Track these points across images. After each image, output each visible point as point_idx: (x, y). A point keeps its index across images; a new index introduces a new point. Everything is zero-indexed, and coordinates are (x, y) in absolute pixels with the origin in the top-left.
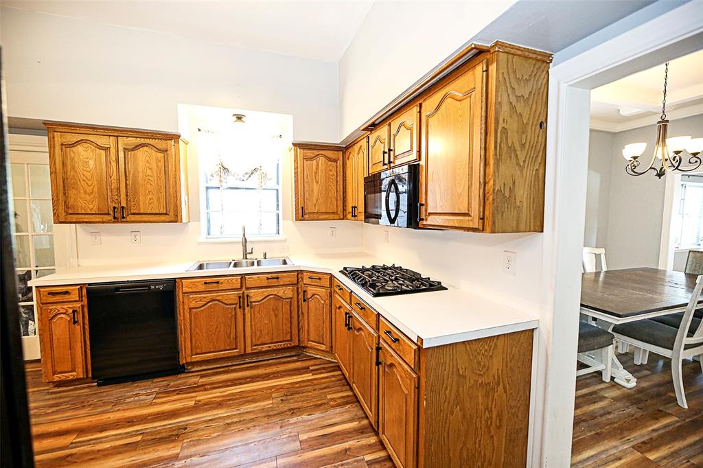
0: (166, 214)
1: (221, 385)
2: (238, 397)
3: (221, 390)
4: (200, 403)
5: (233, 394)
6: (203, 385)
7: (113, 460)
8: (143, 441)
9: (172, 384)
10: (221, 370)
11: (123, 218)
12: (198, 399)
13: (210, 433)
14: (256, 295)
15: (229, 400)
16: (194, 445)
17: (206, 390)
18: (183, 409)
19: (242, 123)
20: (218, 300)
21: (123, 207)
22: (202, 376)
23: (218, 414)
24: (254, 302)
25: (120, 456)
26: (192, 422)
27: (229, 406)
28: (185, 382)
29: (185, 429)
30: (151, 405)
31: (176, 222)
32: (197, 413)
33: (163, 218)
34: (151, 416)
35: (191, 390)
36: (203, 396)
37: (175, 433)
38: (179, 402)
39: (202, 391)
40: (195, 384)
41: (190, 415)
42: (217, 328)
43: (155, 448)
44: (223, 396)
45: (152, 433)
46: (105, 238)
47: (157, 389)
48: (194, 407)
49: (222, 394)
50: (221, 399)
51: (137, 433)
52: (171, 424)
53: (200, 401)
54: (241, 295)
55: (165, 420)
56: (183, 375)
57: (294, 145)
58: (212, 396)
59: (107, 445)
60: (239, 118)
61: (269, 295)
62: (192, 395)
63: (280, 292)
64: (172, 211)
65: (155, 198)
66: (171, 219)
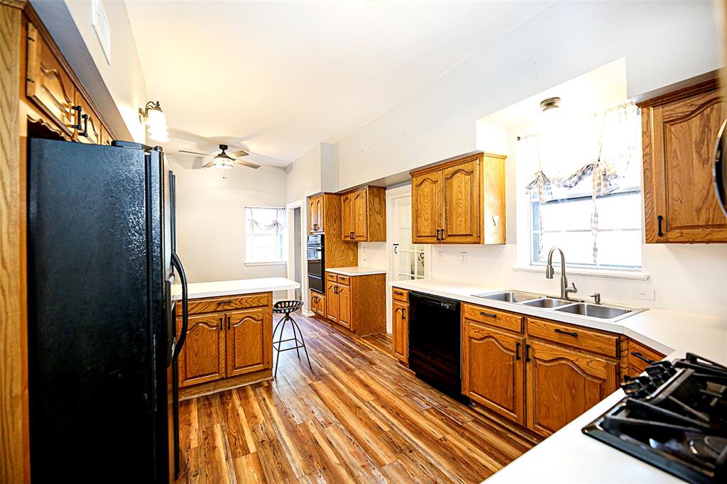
0: (471, 235)
1: (479, 442)
2: (476, 468)
3: (472, 447)
4: (444, 442)
5: (475, 461)
6: (465, 429)
7: (365, 430)
8: (386, 434)
9: (450, 408)
10: (498, 428)
11: (442, 239)
12: (448, 437)
13: (416, 474)
14: (542, 351)
15: (466, 463)
16: (398, 471)
17: (462, 435)
18: (430, 435)
19: (555, 108)
20: (495, 339)
21: (442, 230)
22: (476, 421)
23: (440, 465)
24: (540, 360)
25: (368, 431)
26: (420, 451)
27: (458, 468)
28: (457, 415)
29: (411, 451)
30: (420, 413)
31: (479, 243)
32: (431, 448)
33: (469, 239)
34: (409, 420)
35: (452, 425)
36: (453, 439)
37: (403, 447)
38: (433, 426)
39: (458, 432)
40: (462, 422)
41: (426, 444)
42: (493, 372)
43: (384, 446)
44: (465, 454)
45: (395, 434)
46: (447, 257)
47: (436, 404)
48: (437, 441)
49: (468, 452)
50: (461, 455)
51: (390, 425)
52: (409, 438)
53: (445, 440)
54: (521, 343)
55: (411, 431)
56: (464, 408)
57: (639, 105)
58: (459, 445)
59: (373, 418)
60: (550, 103)
61: (564, 359)
62: (449, 429)
63: (583, 360)
64: (475, 232)
65: (463, 220)
66: (475, 240)
